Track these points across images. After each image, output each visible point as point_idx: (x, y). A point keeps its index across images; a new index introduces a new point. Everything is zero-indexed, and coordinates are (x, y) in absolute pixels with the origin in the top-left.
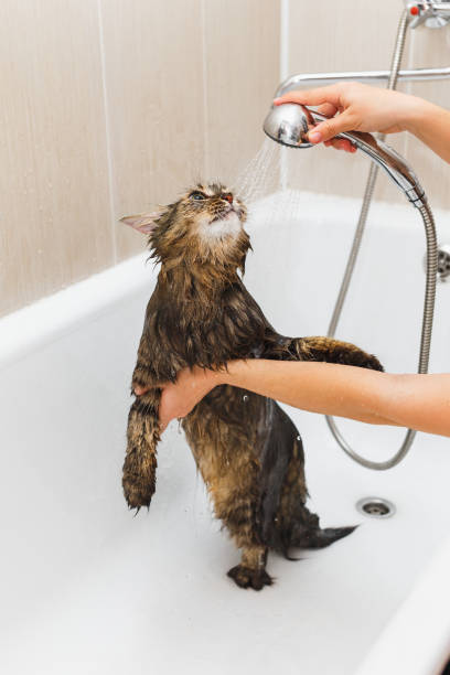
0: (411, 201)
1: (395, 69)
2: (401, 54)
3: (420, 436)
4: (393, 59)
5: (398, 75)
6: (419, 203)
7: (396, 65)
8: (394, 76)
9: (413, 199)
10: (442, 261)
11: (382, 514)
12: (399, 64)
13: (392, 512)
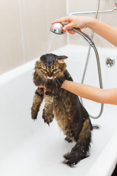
0: (91, 45)
1: (97, 11)
2: (98, 7)
3: (105, 105)
4: (96, 8)
5: (98, 12)
6: (93, 46)
7: (97, 10)
8: (97, 12)
9: (91, 44)
10: (110, 61)
11: (97, 129)
12: (98, 9)
13: (99, 128)
